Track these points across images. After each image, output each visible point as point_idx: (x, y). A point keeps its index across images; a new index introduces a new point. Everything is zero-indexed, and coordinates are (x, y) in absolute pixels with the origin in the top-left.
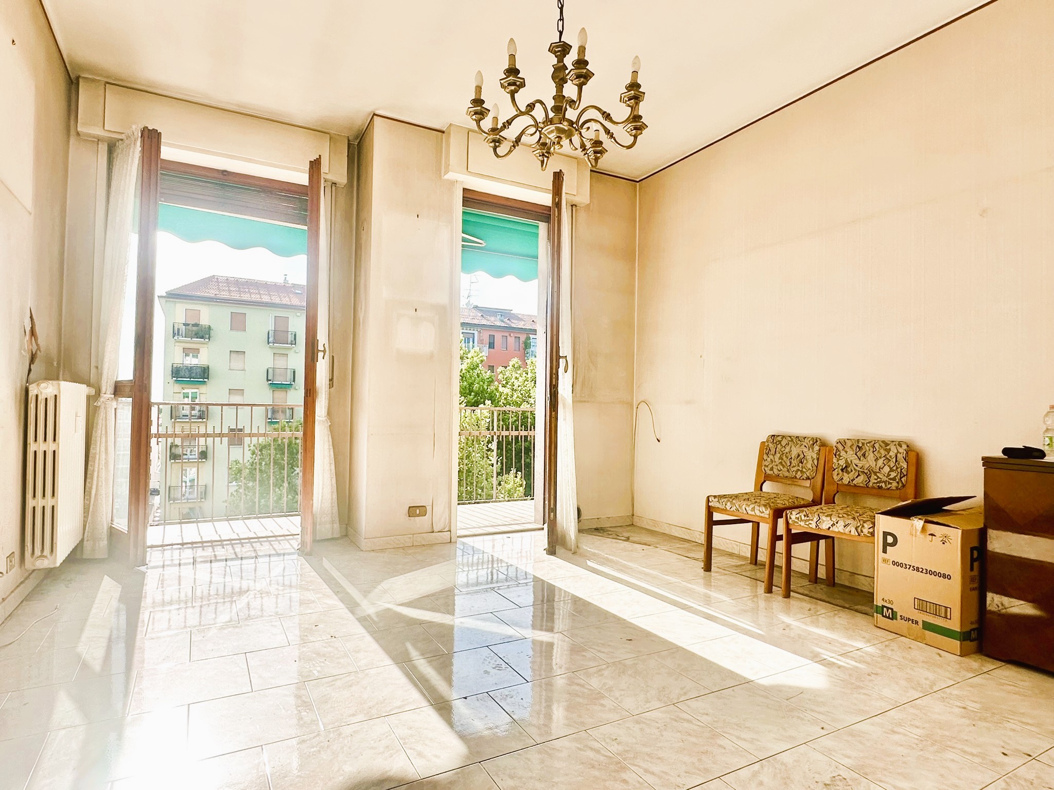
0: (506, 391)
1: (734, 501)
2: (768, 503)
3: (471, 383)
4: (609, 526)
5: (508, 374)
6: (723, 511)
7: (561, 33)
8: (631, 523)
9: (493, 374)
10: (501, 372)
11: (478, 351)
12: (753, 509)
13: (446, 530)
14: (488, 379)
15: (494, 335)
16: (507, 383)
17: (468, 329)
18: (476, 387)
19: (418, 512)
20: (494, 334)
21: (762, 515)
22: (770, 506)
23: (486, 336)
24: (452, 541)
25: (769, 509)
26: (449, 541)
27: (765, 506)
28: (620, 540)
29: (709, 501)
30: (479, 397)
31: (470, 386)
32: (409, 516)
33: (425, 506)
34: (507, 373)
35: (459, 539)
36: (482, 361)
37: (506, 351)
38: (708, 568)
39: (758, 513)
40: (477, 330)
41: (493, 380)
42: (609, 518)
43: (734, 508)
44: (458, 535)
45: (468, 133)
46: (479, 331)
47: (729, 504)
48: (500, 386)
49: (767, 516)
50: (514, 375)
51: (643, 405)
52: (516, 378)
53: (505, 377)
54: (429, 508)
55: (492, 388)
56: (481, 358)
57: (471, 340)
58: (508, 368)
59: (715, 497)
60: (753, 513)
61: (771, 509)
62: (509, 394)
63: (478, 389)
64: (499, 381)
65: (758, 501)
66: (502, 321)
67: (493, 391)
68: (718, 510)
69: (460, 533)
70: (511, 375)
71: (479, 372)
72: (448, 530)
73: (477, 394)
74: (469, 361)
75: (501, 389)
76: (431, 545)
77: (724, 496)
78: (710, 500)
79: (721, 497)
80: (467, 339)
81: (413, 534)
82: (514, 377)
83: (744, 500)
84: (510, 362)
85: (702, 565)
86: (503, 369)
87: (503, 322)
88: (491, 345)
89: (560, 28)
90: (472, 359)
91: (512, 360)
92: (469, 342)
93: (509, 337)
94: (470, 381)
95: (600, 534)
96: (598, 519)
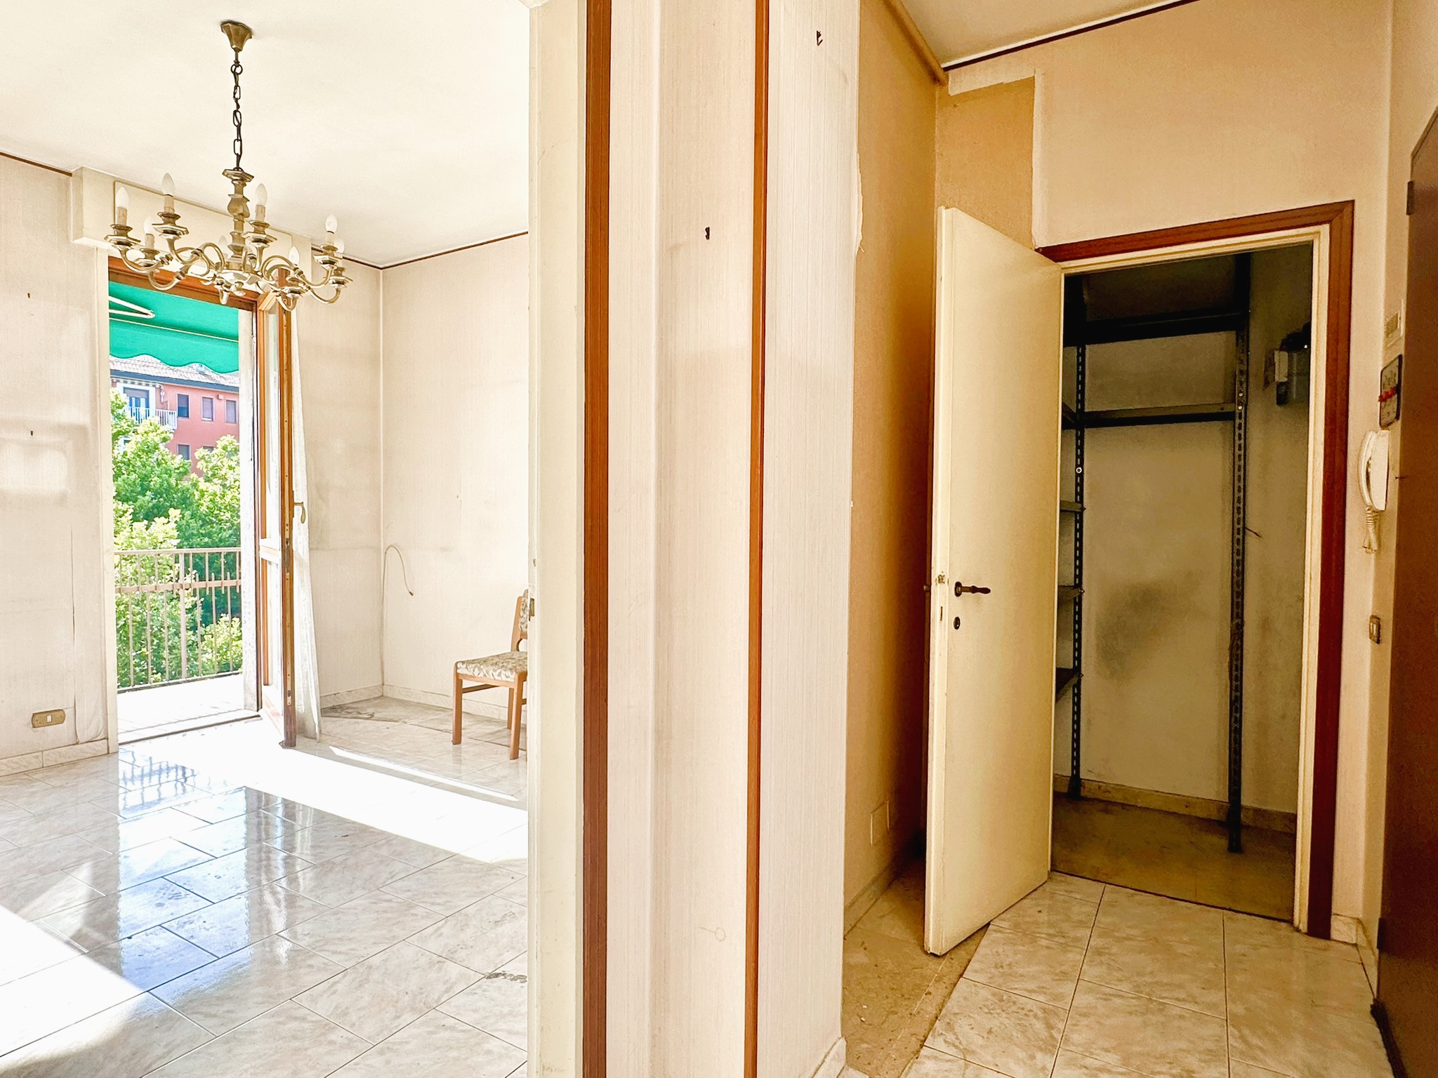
0: (214, 487)
1: (482, 667)
2: (515, 667)
3: (146, 476)
4: (351, 701)
5: (214, 461)
6: (472, 677)
7: (239, 157)
8: (380, 694)
9: (186, 461)
10: (203, 458)
11: (156, 423)
12: (499, 675)
13: (99, 738)
14: (178, 469)
15: (188, 396)
16: (214, 475)
17: (137, 382)
18: (155, 481)
19: (49, 719)
20: (187, 394)
21: (508, 680)
22: (516, 671)
23: (172, 396)
24: (110, 752)
25: (514, 673)
26: (106, 752)
27: (511, 669)
28: (361, 718)
29: (457, 668)
30: (162, 499)
31: (142, 480)
32: (34, 727)
33: (62, 710)
34: (213, 459)
35: (120, 747)
36: (165, 440)
37: (212, 423)
38: (457, 740)
39: (504, 678)
40: (154, 386)
41: (187, 470)
42: (350, 691)
43: (482, 675)
44: (120, 742)
45: (114, 184)
46: (158, 386)
47: (476, 669)
48: (201, 479)
49: (513, 681)
50: (226, 462)
51: (392, 551)
52: (231, 468)
53: (210, 465)
54: (69, 713)
55: (185, 484)
56: (163, 435)
57: (143, 401)
58: (215, 451)
59: (463, 662)
60: (499, 678)
61: (516, 673)
62: (218, 493)
63: (158, 486)
64: (200, 473)
65: (505, 664)
66: (202, 373)
67: (188, 490)
68: (466, 676)
69: (122, 739)
70: (222, 462)
71: (160, 457)
72: (103, 737)
73: (157, 494)
74: (139, 438)
75: (203, 485)
76: (73, 763)
77: (473, 662)
78: (458, 666)
79: (469, 662)
80: (134, 399)
81: (42, 751)
82: (226, 466)
83: (492, 665)
84: (218, 442)
85: (450, 737)
86: (206, 452)
87: (204, 375)
88: (183, 411)
89: (238, 151)
90: (145, 435)
91: (221, 439)
92: (138, 405)
93: (215, 401)
94: (144, 472)
95: (337, 714)
96: (335, 694)
